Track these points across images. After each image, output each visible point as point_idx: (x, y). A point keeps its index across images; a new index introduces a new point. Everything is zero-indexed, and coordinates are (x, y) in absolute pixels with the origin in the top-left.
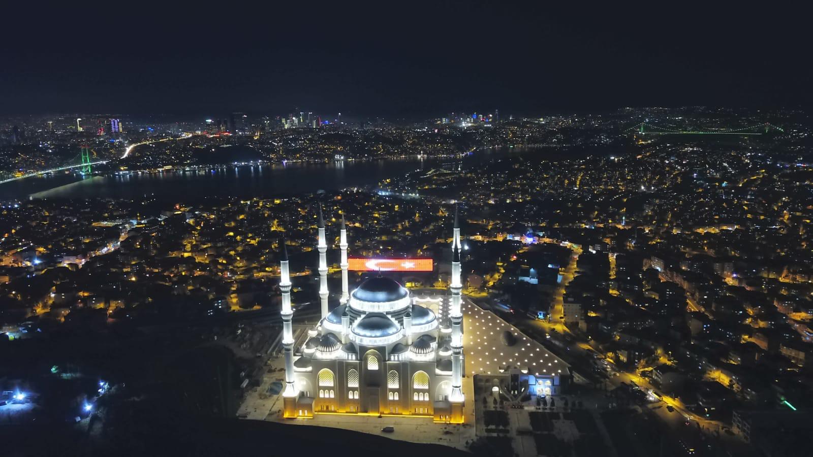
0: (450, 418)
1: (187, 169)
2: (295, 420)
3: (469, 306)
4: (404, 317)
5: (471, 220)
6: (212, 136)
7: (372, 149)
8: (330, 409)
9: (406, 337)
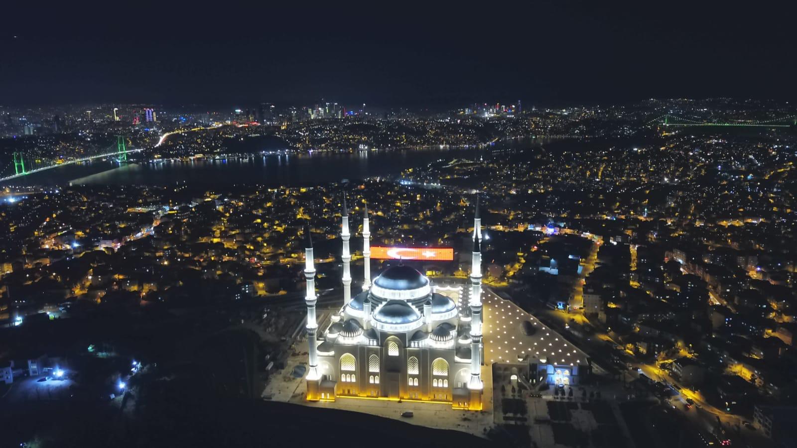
0: (469, 405)
1: (218, 157)
2: (317, 403)
3: (490, 295)
4: (425, 305)
5: (493, 210)
6: (241, 126)
7: (395, 139)
8: (351, 393)
9: (426, 325)
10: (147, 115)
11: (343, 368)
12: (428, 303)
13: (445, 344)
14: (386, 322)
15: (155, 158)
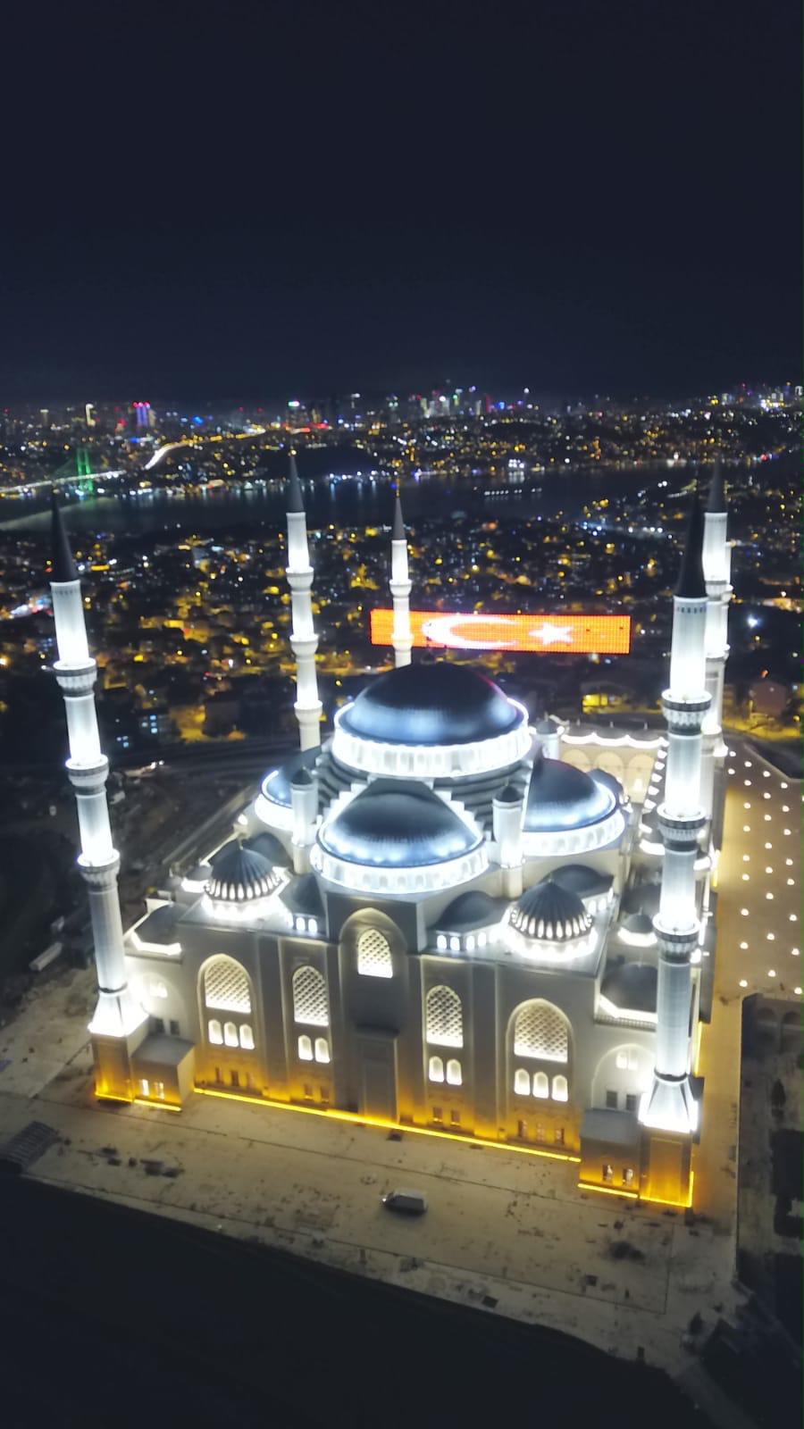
0: (642, 1183)
1: (248, 485)
2: (123, 1111)
3: (748, 764)
4: (495, 802)
5: (769, 578)
6: (297, 431)
7: (579, 449)
8: (242, 1082)
9: (500, 871)
10: (139, 416)
11: (213, 1002)
12: (511, 796)
13: (561, 949)
14: (352, 859)
15: (140, 488)
